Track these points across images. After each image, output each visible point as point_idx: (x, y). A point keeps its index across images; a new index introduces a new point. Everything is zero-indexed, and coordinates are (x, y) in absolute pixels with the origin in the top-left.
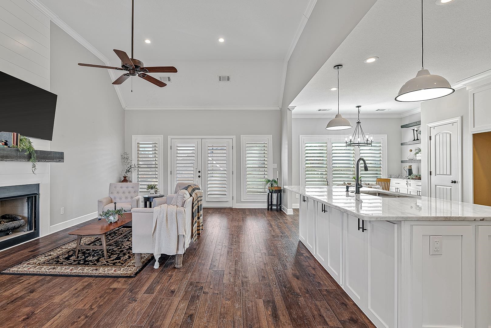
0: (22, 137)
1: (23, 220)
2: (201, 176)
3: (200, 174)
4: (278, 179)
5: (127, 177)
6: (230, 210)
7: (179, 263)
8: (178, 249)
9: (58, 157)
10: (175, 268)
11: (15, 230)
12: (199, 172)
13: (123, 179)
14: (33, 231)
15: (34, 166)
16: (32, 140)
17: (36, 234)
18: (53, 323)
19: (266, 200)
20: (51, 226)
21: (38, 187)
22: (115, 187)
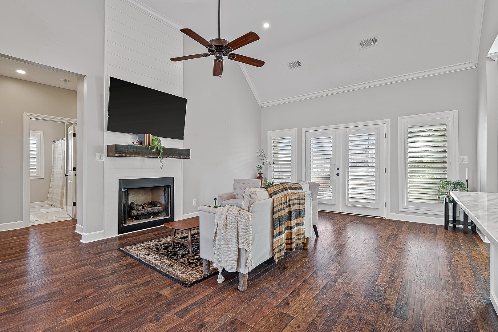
0: (155, 137)
1: (161, 207)
2: (340, 175)
3: (339, 172)
4: (467, 180)
5: (262, 174)
6: (378, 220)
7: (243, 284)
8: (238, 265)
9: (185, 154)
10: (238, 289)
11: (156, 214)
12: (338, 169)
13: (258, 176)
14: (168, 217)
15: (161, 162)
16: (161, 139)
17: (171, 220)
18: (83, 315)
19: (443, 213)
20: (184, 215)
21: (172, 180)
22: (238, 183)
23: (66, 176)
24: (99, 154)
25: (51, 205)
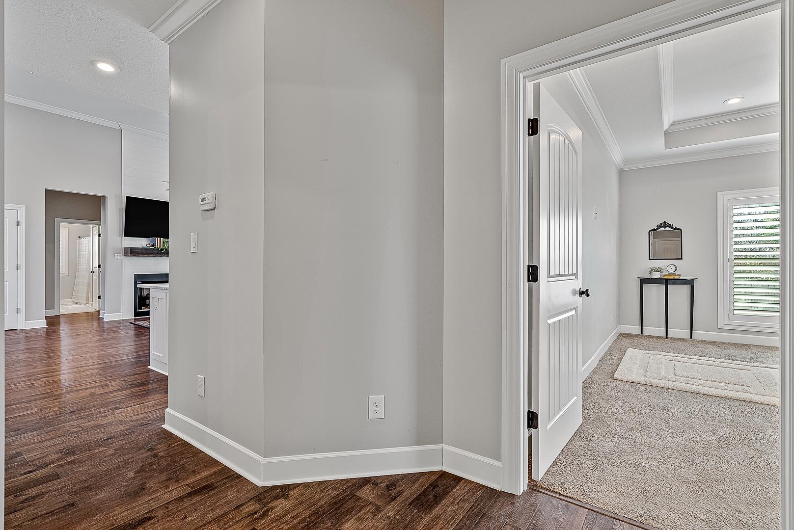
23: (91, 272)
24: (119, 254)
25: (76, 303)
